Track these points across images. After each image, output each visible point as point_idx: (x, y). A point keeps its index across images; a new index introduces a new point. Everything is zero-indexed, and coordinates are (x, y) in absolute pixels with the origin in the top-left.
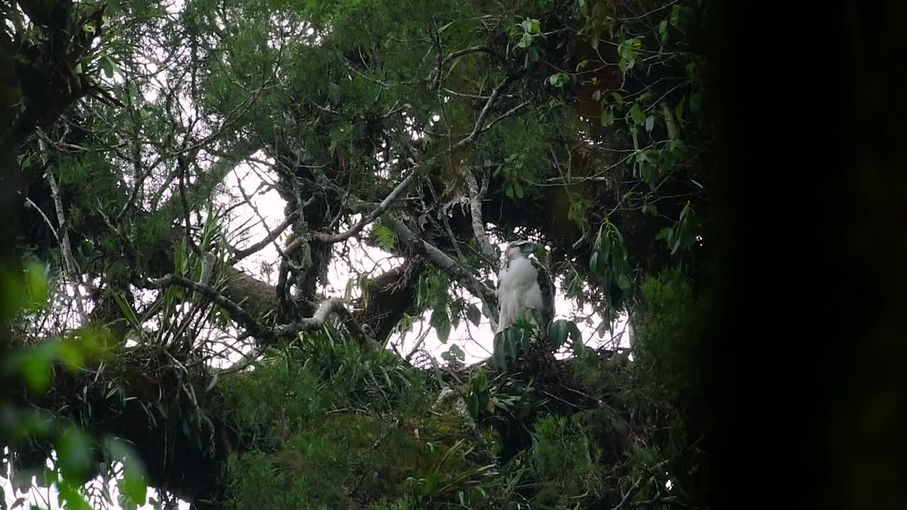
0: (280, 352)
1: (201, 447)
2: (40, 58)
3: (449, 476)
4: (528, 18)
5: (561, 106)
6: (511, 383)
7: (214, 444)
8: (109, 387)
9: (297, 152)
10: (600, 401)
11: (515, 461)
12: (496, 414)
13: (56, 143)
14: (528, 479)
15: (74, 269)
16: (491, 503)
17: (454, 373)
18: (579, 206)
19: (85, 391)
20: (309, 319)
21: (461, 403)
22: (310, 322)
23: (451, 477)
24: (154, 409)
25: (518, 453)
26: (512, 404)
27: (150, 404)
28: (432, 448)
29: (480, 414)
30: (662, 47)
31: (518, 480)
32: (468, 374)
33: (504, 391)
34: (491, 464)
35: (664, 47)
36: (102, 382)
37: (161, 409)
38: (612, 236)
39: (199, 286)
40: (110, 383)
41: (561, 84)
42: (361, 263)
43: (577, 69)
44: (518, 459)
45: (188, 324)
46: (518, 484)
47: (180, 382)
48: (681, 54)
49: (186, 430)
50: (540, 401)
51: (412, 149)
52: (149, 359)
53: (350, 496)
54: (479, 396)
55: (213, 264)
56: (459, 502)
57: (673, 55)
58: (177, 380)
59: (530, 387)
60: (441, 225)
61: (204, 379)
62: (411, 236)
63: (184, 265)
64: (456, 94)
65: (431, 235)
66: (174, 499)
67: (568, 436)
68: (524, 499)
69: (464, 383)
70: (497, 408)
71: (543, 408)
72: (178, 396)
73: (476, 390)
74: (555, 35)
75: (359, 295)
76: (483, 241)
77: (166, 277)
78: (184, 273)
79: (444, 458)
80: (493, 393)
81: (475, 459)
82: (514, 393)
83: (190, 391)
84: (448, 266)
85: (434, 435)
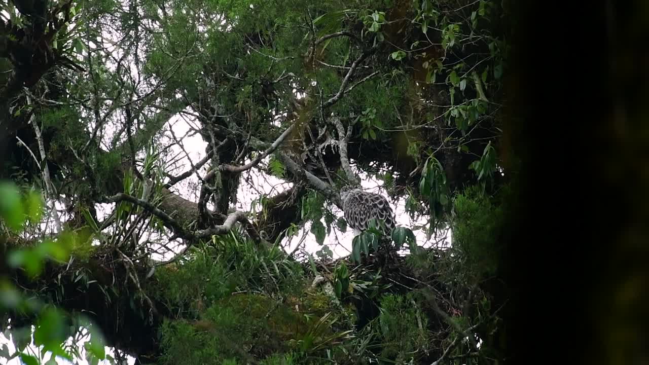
0: (200, 250)
1: (143, 318)
2: (25, 38)
3: (320, 339)
4: (376, 11)
5: (401, 74)
6: (365, 272)
7: (152, 315)
8: (77, 274)
9: (215, 107)
10: (429, 285)
11: (367, 328)
12: (354, 294)
13: (38, 99)
14: (376, 340)
15: (52, 190)
16: (350, 357)
17: (324, 265)
18: (415, 145)
19: (59, 277)
20: (221, 226)
21: (329, 286)
22: (221, 228)
23: (321, 340)
24: (109, 290)
25: (369, 322)
26: (366, 287)
27: (106, 287)
28: (308, 319)
29: (342, 294)
30: (472, 32)
31: (369, 341)
32: (333, 266)
33: (360, 278)
34: (350, 330)
35: (474, 31)
36: (71, 271)
37: (114, 290)
38: (435, 167)
39: (141, 202)
40: (78, 272)
41: (400, 58)
42: (262, 187)
43: (411, 48)
44: (369, 326)
45: (134, 230)
46: (369, 344)
47: (128, 271)
48: (486, 36)
49: (132, 305)
50: (386, 285)
51: (297, 105)
52: (105, 255)
53: (249, 352)
54: (341, 281)
55: (151, 186)
56: (327, 357)
57: (480, 37)
58: (126, 270)
59: (379, 275)
60: (317, 159)
61: (145, 269)
62: (296, 167)
63: (131, 187)
64: (328, 65)
65: (310, 167)
66: (124, 355)
67: (404, 309)
68: (374, 355)
69: (331, 272)
70: (355, 290)
71: (388, 290)
72: (126, 281)
73: (340, 277)
74: (397, 23)
75: (261, 210)
76: (348, 171)
77: (117, 195)
78: (130, 193)
79: (317, 326)
80: (352, 279)
81: (339, 326)
82: (367, 279)
83: (135, 277)
84: (323, 189)
85: (309, 309)
